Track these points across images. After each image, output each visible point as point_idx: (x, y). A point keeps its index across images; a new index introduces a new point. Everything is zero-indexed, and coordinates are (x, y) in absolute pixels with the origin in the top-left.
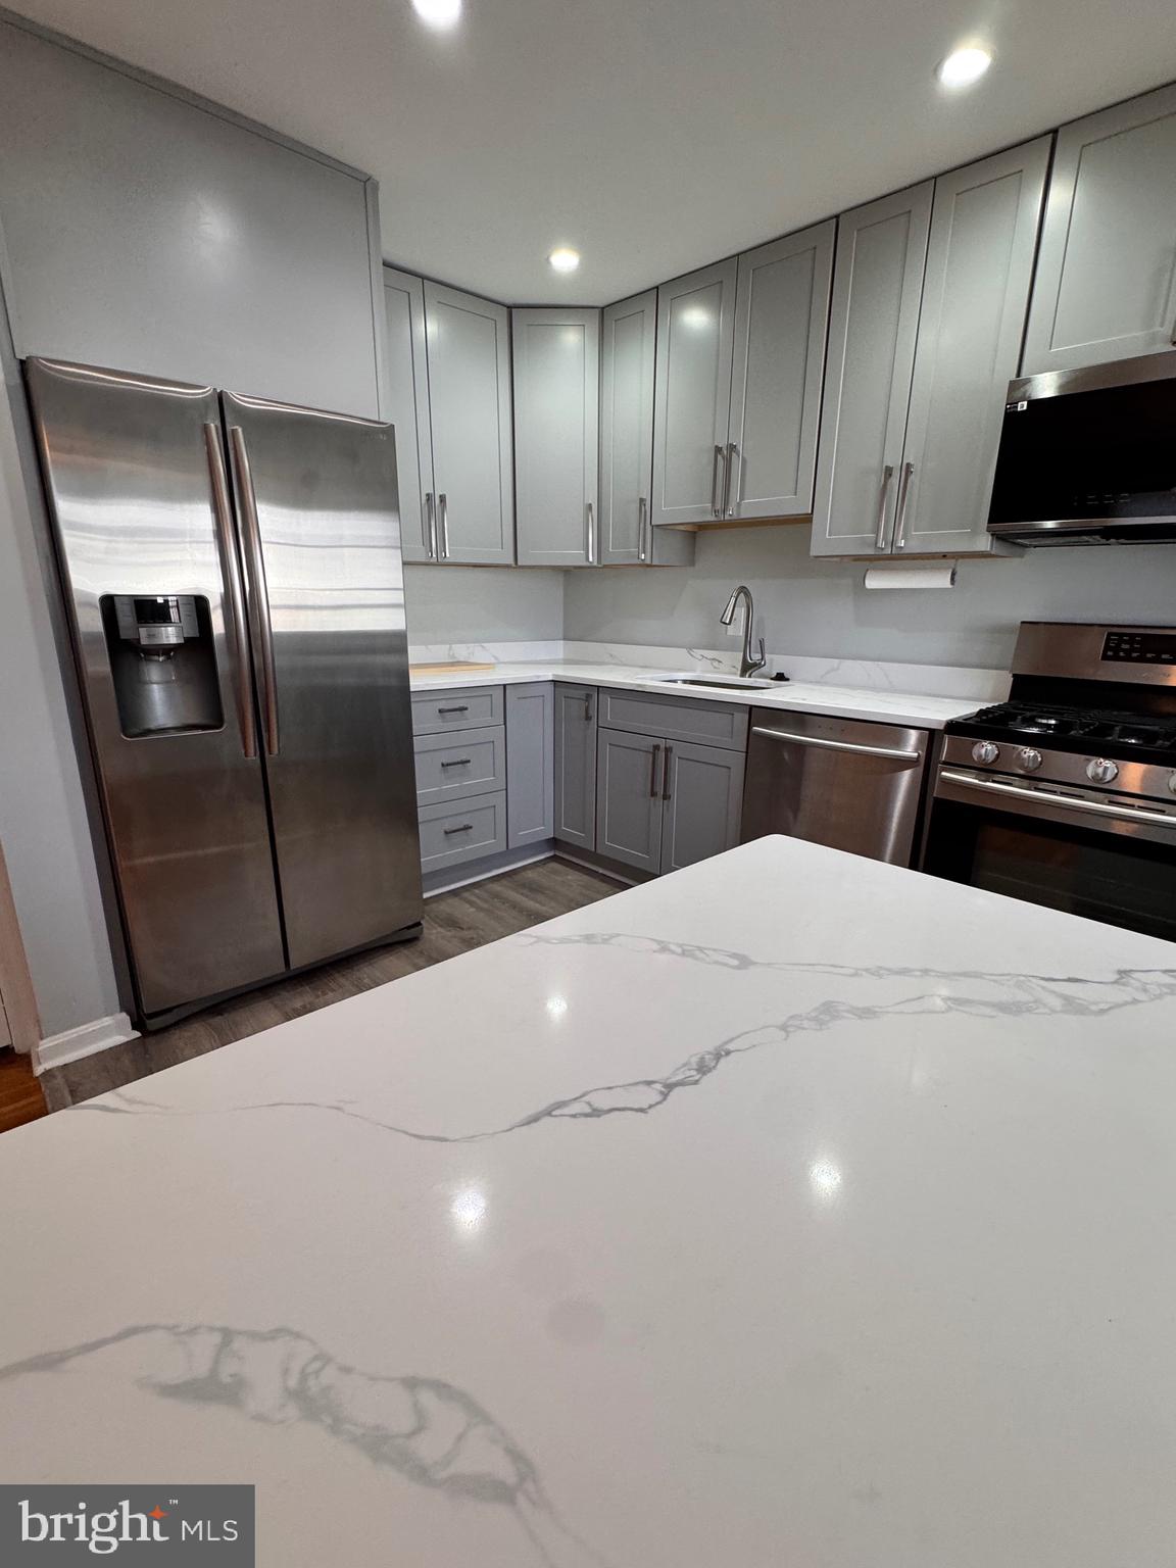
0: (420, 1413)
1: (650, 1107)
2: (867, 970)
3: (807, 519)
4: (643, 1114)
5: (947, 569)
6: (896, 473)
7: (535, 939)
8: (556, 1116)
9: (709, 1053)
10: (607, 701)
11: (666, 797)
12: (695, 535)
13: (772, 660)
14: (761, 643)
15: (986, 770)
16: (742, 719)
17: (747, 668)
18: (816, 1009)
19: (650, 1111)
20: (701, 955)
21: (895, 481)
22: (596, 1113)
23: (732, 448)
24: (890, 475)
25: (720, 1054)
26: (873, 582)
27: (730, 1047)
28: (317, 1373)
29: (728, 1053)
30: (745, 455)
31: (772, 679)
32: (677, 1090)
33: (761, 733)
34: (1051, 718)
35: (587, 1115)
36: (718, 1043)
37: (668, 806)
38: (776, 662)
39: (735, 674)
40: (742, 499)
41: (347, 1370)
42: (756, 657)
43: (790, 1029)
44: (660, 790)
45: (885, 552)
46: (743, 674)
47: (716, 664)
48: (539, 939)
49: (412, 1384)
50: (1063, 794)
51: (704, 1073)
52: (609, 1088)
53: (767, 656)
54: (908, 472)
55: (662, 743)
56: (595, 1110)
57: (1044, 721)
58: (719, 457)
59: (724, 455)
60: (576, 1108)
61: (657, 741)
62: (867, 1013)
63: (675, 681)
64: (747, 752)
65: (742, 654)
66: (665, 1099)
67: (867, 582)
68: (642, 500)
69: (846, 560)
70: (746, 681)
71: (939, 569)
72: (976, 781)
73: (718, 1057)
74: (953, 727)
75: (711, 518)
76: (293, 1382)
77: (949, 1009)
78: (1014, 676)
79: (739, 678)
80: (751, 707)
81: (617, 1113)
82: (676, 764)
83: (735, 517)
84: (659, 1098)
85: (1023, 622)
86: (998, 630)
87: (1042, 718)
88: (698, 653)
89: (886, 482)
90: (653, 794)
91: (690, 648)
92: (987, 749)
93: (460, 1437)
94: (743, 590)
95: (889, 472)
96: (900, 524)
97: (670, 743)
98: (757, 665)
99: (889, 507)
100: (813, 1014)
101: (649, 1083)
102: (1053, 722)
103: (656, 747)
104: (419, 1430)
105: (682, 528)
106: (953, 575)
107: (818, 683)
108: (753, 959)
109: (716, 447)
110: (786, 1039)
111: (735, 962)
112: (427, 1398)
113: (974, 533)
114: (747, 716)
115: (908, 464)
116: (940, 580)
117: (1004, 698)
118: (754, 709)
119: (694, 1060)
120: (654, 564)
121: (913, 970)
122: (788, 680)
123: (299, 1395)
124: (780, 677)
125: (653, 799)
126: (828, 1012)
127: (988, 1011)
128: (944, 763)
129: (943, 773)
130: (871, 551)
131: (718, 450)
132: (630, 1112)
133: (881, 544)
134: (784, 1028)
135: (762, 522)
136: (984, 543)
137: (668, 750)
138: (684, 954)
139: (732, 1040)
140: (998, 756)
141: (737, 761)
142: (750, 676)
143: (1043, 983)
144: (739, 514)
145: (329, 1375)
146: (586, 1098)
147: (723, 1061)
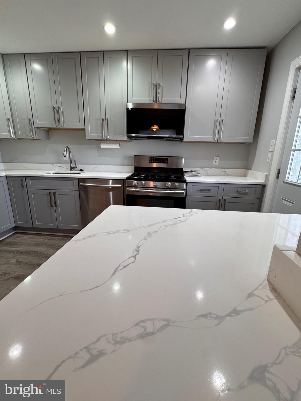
0: (143, 327)
1: (134, 261)
2: (150, 225)
3: (84, 130)
4: (134, 263)
5: (118, 143)
6: (105, 120)
7: (76, 241)
8: (118, 271)
9: (136, 248)
10: (29, 181)
11: (56, 206)
12: (48, 131)
13: (78, 166)
14: (75, 161)
15: (135, 187)
16: (76, 182)
17: (72, 168)
18: (147, 234)
19: (135, 262)
20: (118, 232)
21: (104, 122)
22: (125, 267)
23: (59, 108)
24: (103, 121)
25: (138, 247)
26: (102, 146)
27: (139, 245)
28: (116, 337)
29: (139, 247)
30: (63, 111)
31: (79, 171)
32: (137, 256)
33: (82, 185)
34: (143, 175)
35: (124, 268)
36: (136, 246)
37: (57, 208)
38: (79, 167)
39: (68, 170)
40: (64, 122)
41: (122, 332)
42: (74, 165)
43: (146, 239)
44: (53, 204)
45: (105, 139)
46: (71, 170)
47: (61, 168)
48: (77, 241)
49: (137, 325)
50: (150, 190)
51: (139, 252)
52: (124, 261)
53: (77, 165)
54: (108, 121)
55: (52, 191)
56: (125, 266)
57: (142, 176)
58: (55, 110)
59: (56, 110)
60: (120, 268)
61: (50, 191)
62: (155, 232)
63: (50, 173)
64: (79, 190)
65: (70, 165)
66: (136, 259)
67: (101, 146)
68: (29, 119)
69: (94, 140)
70: (72, 172)
71: (117, 143)
72: (134, 190)
73: (138, 248)
74: (128, 178)
75: (54, 127)
76: (113, 342)
77: (167, 227)
78: (135, 167)
79: (70, 171)
80: (78, 178)
81: (129, 265)
82: (57, 197)
83: (63, 127)
84: (135, 259)
85: (135, 156)
86: (130, 157)
87: (142, 175)
88: (55, 165)
89: (103, 122)
90: (51, 206)
91: (52, 164)
92: (135, 182)
93: (153, 324)
94: (68, 147)
95: (103, 120)
96: (107, 133)
97: (54, 191)
98: (74, 168)
99: (104, 128)
100: (148, 235)
101: (130, 257)
102: (144, 176)
103: (50, 193)
104: (145, 329)
105: (44, 129)
106: (120, 145)
107: (91, 171)
108: (129, 229)
109: (53, 107)
110: (147, 241)
111: (126, 231)
112: (142, 324)
113: (124, 136)
114: (77, 181)
115: (107, 119)
116: (117, 146)
117: (134, 172)
118: (79, 179)
119: (135, 250)
120: (37, 139)
121: (157, 223)
122: (83, 171)
123: (116, 342)
124: (81, 170)
125: (51, 207)
126: (149, 234)
127: (172, 226)
128: (127, 187)
129: (128, 189)
130: (101, 139)
131: (54, 108)
132: (132, 264)
133: (104, 137)
134: (145, 239)
135: (70, 129)
136: (126, 138)
137: (54, 193)
138: (114, 233)
139: (138, 244)
140: (137, 183)
141: (77, 193)
142: (73, 171)
143: (176, 219)
144: (64, 126)
145: (119, 336)
146: (121, 265)
147: (140, 248)
